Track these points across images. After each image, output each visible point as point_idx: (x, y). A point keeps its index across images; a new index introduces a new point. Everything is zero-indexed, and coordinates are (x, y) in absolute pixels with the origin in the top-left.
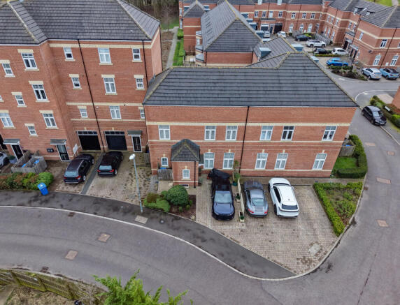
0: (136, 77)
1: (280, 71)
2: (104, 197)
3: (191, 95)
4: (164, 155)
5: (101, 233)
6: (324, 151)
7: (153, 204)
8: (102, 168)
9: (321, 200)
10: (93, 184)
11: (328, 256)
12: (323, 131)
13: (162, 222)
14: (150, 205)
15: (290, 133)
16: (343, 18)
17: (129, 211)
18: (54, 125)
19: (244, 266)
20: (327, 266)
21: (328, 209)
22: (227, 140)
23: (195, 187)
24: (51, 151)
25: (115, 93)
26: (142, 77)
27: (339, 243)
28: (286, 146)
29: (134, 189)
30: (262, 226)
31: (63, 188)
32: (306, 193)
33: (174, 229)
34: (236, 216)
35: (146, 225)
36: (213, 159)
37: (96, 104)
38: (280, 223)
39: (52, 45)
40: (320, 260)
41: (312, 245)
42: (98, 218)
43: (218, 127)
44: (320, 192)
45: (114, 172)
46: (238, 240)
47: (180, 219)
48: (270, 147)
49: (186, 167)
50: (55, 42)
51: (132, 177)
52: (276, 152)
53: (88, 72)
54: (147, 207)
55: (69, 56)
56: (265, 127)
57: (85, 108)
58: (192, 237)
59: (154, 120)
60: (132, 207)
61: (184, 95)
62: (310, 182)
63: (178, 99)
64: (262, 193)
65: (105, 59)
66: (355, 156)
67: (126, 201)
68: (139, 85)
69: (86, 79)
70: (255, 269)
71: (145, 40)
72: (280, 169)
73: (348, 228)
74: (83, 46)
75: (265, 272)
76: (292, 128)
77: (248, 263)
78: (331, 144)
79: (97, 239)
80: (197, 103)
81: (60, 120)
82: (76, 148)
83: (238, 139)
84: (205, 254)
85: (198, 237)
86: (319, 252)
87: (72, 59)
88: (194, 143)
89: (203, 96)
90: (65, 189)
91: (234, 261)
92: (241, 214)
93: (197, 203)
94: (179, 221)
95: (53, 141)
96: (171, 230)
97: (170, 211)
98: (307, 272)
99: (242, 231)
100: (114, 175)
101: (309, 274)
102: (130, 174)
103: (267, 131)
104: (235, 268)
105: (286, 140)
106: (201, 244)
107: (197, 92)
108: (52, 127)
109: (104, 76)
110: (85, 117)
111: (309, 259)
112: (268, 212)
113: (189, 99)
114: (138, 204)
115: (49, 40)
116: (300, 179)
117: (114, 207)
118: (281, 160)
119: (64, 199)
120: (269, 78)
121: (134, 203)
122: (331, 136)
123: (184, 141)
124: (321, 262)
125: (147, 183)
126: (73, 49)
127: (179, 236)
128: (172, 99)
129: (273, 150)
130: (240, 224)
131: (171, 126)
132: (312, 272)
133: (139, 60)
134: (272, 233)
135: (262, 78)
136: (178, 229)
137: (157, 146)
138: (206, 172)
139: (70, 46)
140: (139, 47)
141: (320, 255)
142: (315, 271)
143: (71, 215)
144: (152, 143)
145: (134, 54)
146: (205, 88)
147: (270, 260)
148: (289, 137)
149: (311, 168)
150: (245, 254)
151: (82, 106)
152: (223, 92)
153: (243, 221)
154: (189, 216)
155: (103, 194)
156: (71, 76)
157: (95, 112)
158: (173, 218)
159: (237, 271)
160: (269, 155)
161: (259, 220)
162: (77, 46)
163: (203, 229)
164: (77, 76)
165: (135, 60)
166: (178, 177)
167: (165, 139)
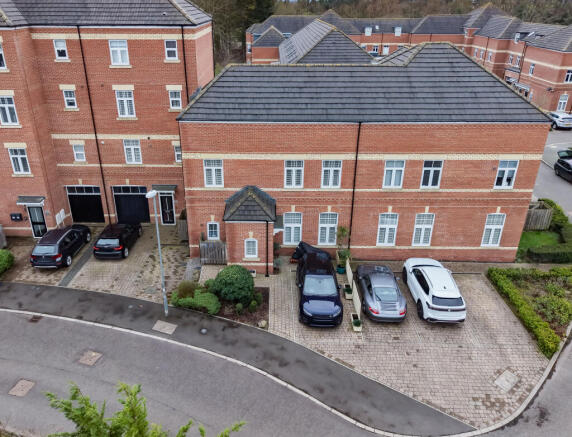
0: (170, 88)
1: (409, 69)
2: (100, 291)
3: (261, 106)
4: (213, 217)
5: (85, 350)
6: (499, 208)
7: (189, 299)
8: (102, 242)
9: (505, 296)
10: (83, 270)
11: (537, 395)
12: (495, 169)
13: (204, 331)
14: (182, 301)
15: (436, 173)
16: (498, 49)
17: (144, 313)
18: (26, 169)
19: (366, 412)
20: (538, 412)
21: (522, 309)
22: (324, 188)
23: (267, 276)
24: (18, 218)
25: (134, 117)
26: (179, 88)
27: (553, 370)
28: (430, 200)
29: (155, 279)
30: (395, 338)
31: (28, 277)
32: (474, 286)
33: (226, 344)
34: (345, 322)
35: (173, 337)
36: (300, 225)
37: (100, 137)
38: (430, 333)
39: (36, 36)
40: (521, 400)
41: (499, 372)
42: (84, 325)
43: (308, 162)
44: (502, 283)
45: (123, 250)
46: (351, 362)
47: (239, 325)
48: (401, 202)
49: (251, 233)
50: (41, 31)
51: (154, 260)
52: (412, 210)
53: (91, 80)
54: (178, 306)
55: (62, 53)
56: (390, 162)
57: (82, 143)
58: (261, 357)
59: (196, 150)
60: (149, 305)
61: (248, 106)
62: (480, 269)
63: (238, 111)
64: (392, 281)
65: (120, 58)
66: (554, 230)
67: (139, 297)
68: (175, 103)
69: (88, 92)
70: (389, 417)
71: (184, 26)
72: (421, 245)
73: (567, 344)
74: (85, 37)
75: (409, 423)
76: (438, 164)
77: (374, 405)
78: (511, 194)
79: (76, 361)
80: (270, 117)
81: (37, 160)
82: (62, 217)
83: (343, 186)
84: (286, 387)
85: (273, 358)
86: (517, 386)
87: (66, 59)
88: (264, 193)
89: (280, 106)
90: (32, 278)
91: (346, 402)
92: (355, 317)
93: (271, 301)
94: (236, 330)
95: (23, 199)
96: (219, 346)
97: (220, 313)
98: (499, 425)
99: (358, 346)
100: (123, 257)
101: (502, 428)
102: (152, 257)
103: (394, 169)
104: (347, 414)
105: (430, 187)
106: (279, 370)
107: (271, 101)
108: (22, 172)
109: (115, 87)
110: (80, 160)
111: (497, 400)
112: (405, 312)
113: (256, 112)
114: (161, 302)
115: (31, 27)
116: (459, 264)
117: (116, 307)
118: (423, 227)
119: (26, 294)
120: (394, 79)
121: (153, 300)
122: (509, 180)
123: (247, 189)
124: (524, 406)
125: (180, 270)
126: (68, 42)
127: (234, 357)
128: (227, 111)
129: (407, 206)
130: (355, 336)
131: (226, 161)
132: (508, 425)
133: (176, 60)
134: (418, 351)
135: (382, 79)
136: (233, 343)
137: (200, 200)
138: (288, 251)
139: (63, 36)
140: (176, 37)
141: (519, 392)
142: (514, 422)
143: (35, 320)
144: (191, 193)
145: (167, 49)
146: (285, 95)
147: (420, 399)
148: (435, 183)
149: (479, 244)
150: (368, 389)
151: (78, 140)
152: (314, 101)
153: (359, 329)
154: (255, 321)
155: (100, 286)
156: (64, 87)
157: (98, 151)
158: (223, 324)
159: (354, 422)
160: (401, 217)
161: (391, 328)
162: (75, 36)
163: (282, 344)
164: (72, 88)
165: (168, 59)
166: (237, 255)
167: (214, 186)
